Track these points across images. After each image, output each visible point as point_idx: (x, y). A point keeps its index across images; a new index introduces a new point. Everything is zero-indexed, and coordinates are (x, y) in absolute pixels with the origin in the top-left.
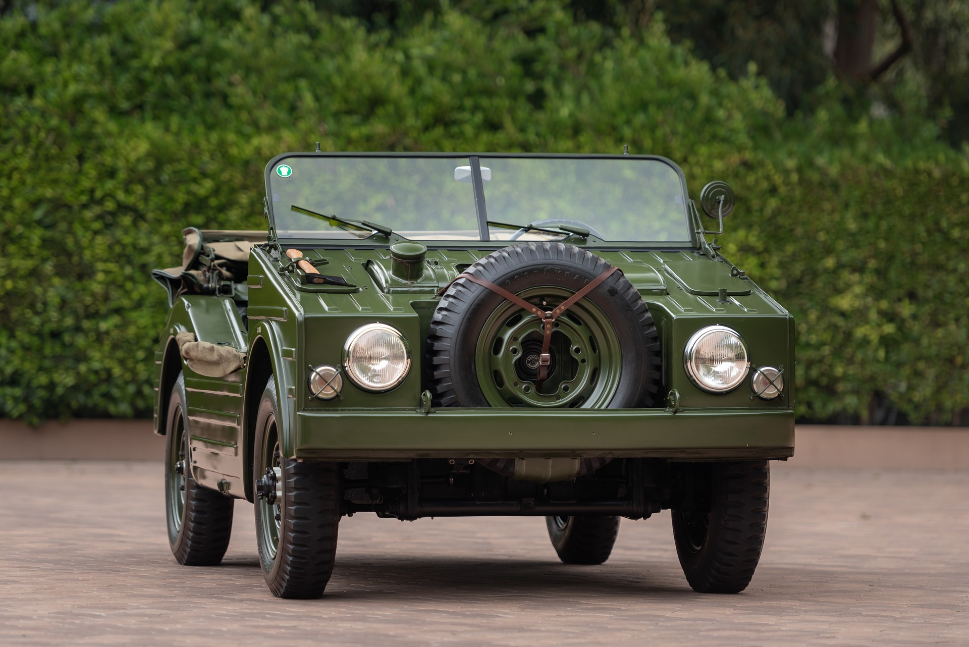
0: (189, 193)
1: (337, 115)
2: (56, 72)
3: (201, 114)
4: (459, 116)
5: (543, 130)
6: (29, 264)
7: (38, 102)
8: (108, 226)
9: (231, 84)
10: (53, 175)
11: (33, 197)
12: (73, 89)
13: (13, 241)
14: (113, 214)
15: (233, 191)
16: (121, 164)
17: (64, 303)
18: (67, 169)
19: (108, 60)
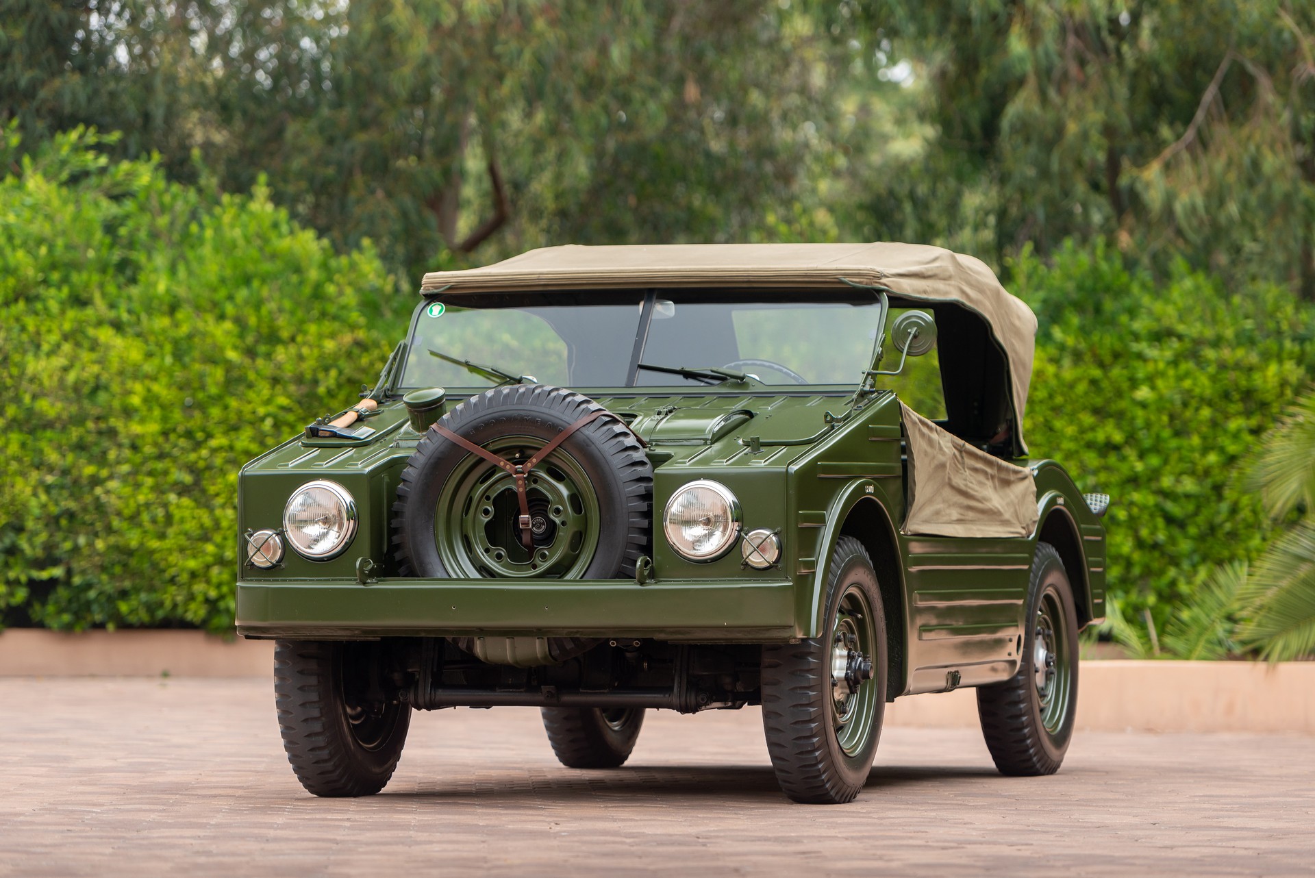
5: (136, 306)
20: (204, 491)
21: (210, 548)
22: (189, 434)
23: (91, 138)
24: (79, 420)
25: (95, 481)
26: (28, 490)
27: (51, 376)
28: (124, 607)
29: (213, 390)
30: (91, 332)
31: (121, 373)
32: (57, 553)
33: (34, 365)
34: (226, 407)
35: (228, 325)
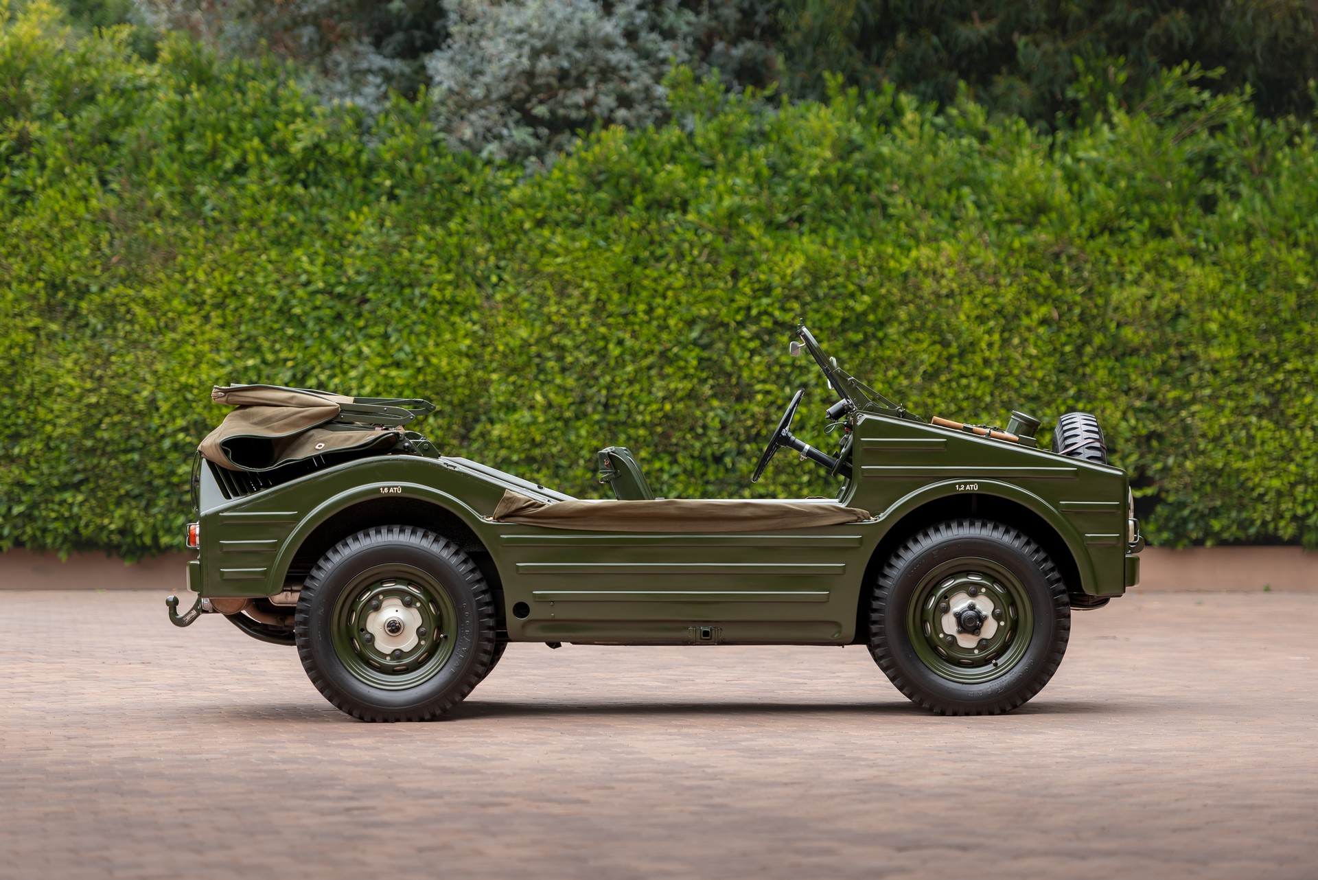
0: (846, 308)
1: (999, 225)
2: (710, 187)
3: (858, 226)
4: (1125, 224)
5: (1213, 235)
6: (687, 385)
7: (691, 217)
8: (765, 345)
9: (890, 193)
10: (708, 293)
11: (688, 317)
12: (727, 202)
13: (671, 362)
14: (770, 332)
15: (892, 306)
16: (776, 279)
17: (724, 426)
18: (721, 288)
19: (766, 172)
20: (1282, 413)
21: (1292, 467)
22: (1265, 358)
23: (1195, 74)
24: (1162, 347)
25: (1180, 404)
26: (1118, 415)
27: (1133, 306)
28: (1216, 525)
29: (1286, 315)
30: (1170, 261)
31: (1200, 300)
32: (1150, 473)
33: (1116, 295)
34: (1300, 332)
35: (1301, 252)
